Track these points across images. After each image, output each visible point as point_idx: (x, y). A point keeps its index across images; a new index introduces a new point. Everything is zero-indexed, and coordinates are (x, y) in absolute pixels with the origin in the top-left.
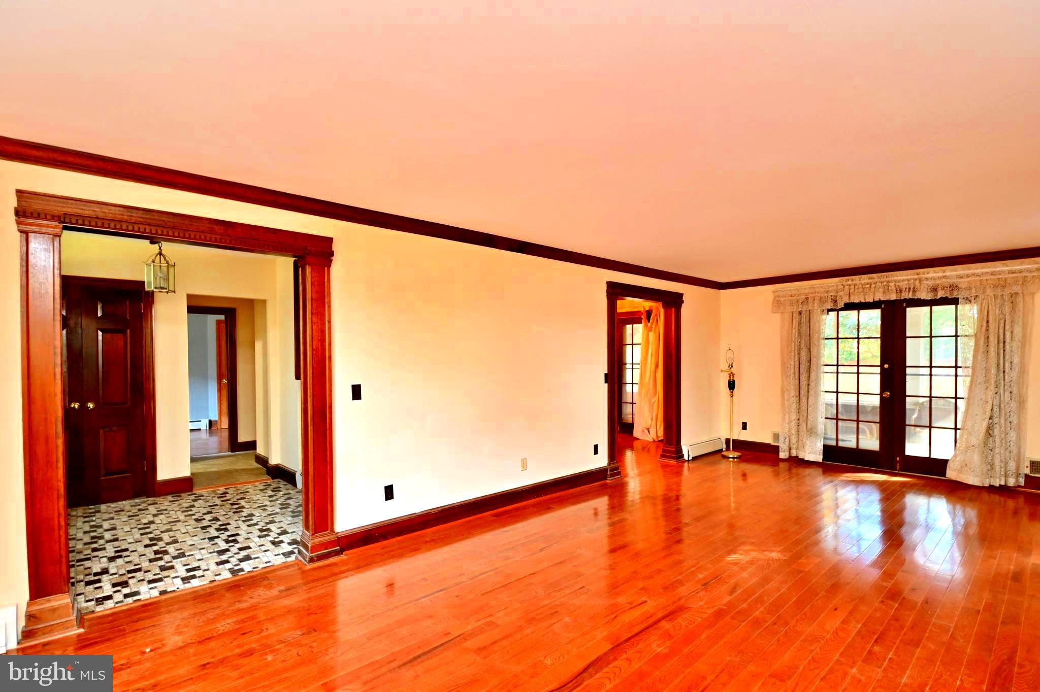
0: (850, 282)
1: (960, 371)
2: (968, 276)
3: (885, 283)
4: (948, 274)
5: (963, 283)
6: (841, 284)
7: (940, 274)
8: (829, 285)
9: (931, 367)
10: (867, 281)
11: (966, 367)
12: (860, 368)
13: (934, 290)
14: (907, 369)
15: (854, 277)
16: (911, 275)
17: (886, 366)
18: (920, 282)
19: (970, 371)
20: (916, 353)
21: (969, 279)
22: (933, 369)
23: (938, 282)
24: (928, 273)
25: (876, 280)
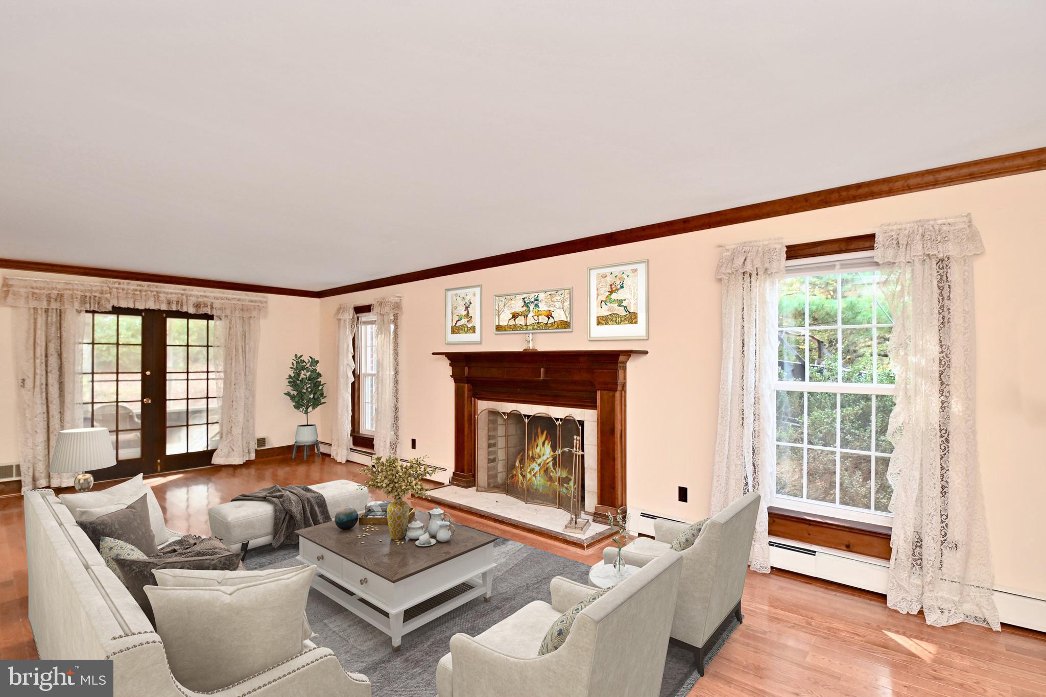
0: (117, 285)
1: (211, 375)
2: (222, 299)
3: (155, 293)
4: (208, 294)
5: (217, 304)
6: (107, 285)
7: (202, 294)
8: (92, 284)
9: (188, 372)
10: (136, 287)
11: (218, 372)
12: (120, 375)
13: (197, 306)
14: (168, 375)
15: (122, 281)
16: (178, 289)
17: (148, 373)
18: (187, 297)
19: (222, 375)
20: (174, 360)
21: (222, 301)
22: (189, 374)
23: (200, 300)
24: (192, 290)
25: (145, 288)
